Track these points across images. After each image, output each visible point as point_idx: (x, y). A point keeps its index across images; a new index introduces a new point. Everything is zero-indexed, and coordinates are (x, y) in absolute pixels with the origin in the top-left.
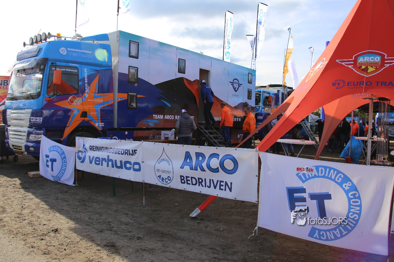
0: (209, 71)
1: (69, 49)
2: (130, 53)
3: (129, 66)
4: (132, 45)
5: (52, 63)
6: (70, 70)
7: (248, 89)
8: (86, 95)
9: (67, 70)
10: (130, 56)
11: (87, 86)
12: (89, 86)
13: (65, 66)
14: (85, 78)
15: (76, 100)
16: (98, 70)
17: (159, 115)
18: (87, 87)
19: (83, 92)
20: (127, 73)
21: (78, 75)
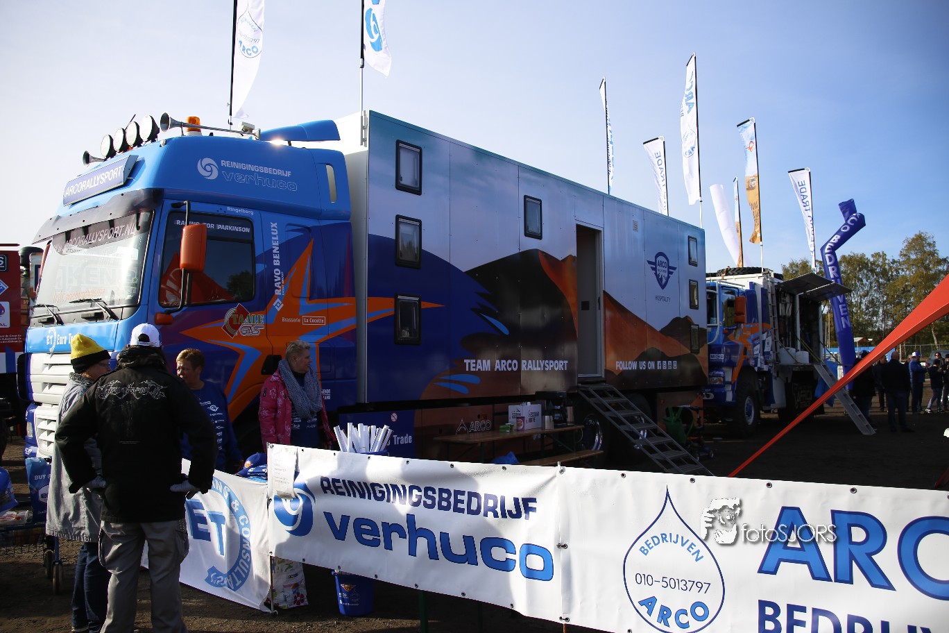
0: (599, 231)
1: (223, 163)
2: (398, 177)
3: (398, 217)
4: (403, 155)
5: (173, 205)
6: (227, 228)
7: (690, 280)
8: (278, 305)
9: (219, 227)
10: (400, 187)
11: (280, 276)
12: (285, 277)
13: (213, 215)
14: (274, 251)
15: (247, 320)
16: (308, 228)
17: (479, 361)
18: (279, 279)
19: (269, 295)
20: (394, 238)
21: (252, 243)
